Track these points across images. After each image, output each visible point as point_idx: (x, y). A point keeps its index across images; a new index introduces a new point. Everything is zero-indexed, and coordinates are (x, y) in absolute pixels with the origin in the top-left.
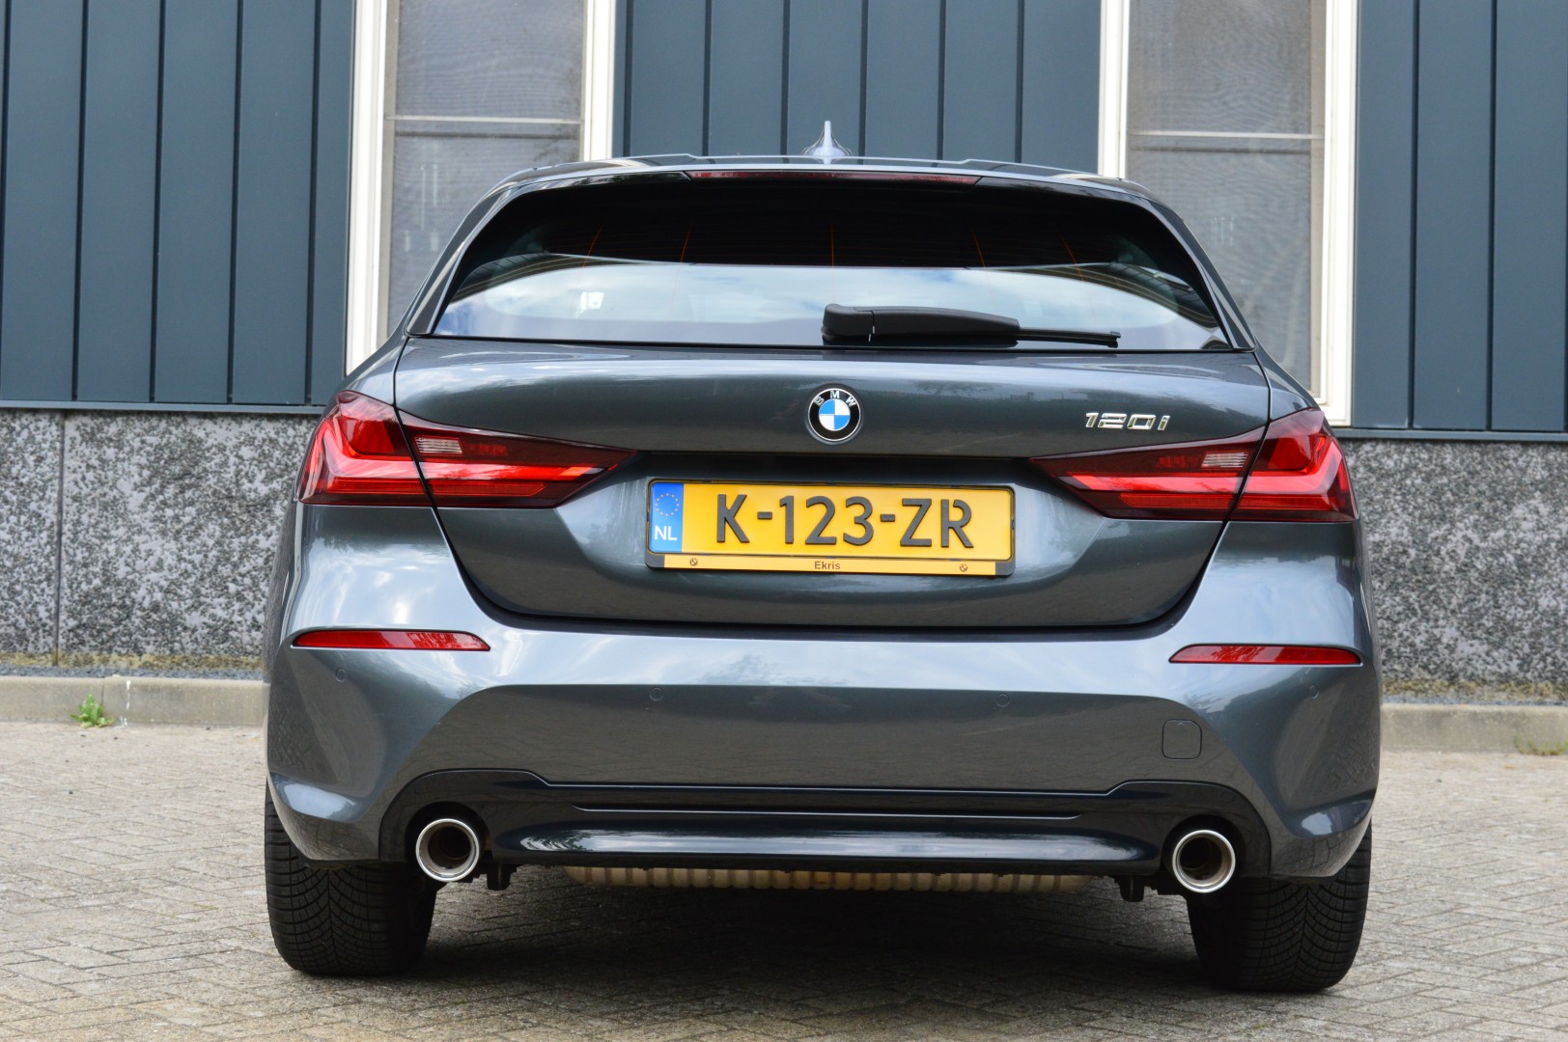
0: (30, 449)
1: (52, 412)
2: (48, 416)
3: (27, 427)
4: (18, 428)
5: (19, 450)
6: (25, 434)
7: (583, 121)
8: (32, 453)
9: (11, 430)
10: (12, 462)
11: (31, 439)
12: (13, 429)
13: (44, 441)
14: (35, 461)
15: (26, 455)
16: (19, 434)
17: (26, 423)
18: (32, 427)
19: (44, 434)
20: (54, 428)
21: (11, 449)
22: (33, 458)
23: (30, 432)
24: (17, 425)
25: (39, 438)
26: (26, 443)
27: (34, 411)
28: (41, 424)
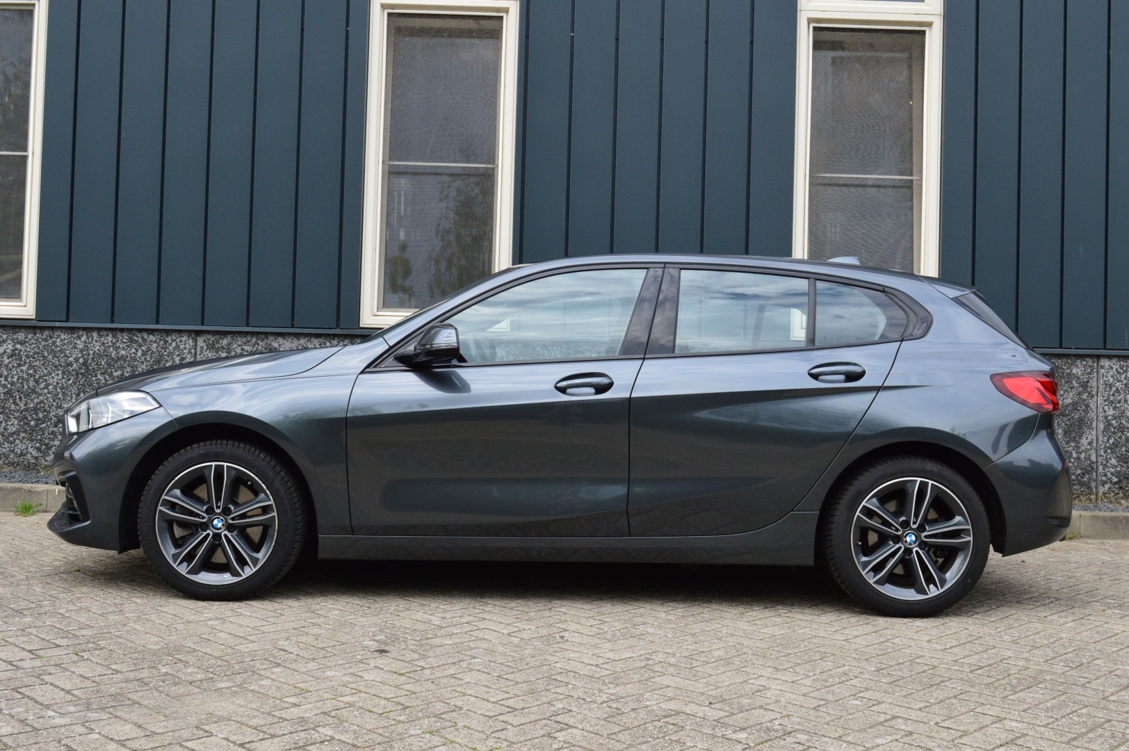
0: (177, 353)
1: (189, 332)
2: (187, 334)
3: (175, 340)
4: (170, 341)
5: (170, 354)
6: (174, 344)
7: (498, 166)
8: (178, 356)
9: (166, 342)
10: (166, 361)
11: (178, 346)
12: (167, 341)
13: (185, 349)
14: (180, 360)
15: (174, 357)
16: (170, 345)
17: (174, 338)
18: (178, 340)
19: (185, 344)
20: (191, 341)
21: (166, 353)
22: (178, 358)
23: (177, 344)
24: (169, 339)
25: (182, 347)
26: (174, 350)
27: (179, 332)
28: (183, 339)
